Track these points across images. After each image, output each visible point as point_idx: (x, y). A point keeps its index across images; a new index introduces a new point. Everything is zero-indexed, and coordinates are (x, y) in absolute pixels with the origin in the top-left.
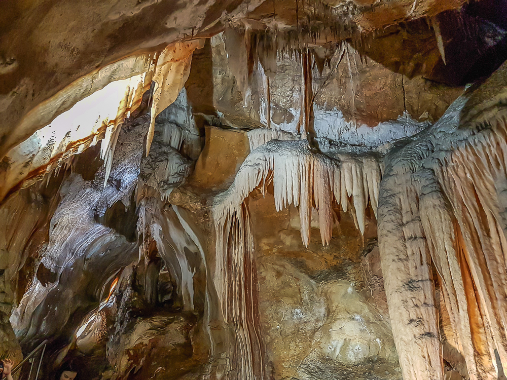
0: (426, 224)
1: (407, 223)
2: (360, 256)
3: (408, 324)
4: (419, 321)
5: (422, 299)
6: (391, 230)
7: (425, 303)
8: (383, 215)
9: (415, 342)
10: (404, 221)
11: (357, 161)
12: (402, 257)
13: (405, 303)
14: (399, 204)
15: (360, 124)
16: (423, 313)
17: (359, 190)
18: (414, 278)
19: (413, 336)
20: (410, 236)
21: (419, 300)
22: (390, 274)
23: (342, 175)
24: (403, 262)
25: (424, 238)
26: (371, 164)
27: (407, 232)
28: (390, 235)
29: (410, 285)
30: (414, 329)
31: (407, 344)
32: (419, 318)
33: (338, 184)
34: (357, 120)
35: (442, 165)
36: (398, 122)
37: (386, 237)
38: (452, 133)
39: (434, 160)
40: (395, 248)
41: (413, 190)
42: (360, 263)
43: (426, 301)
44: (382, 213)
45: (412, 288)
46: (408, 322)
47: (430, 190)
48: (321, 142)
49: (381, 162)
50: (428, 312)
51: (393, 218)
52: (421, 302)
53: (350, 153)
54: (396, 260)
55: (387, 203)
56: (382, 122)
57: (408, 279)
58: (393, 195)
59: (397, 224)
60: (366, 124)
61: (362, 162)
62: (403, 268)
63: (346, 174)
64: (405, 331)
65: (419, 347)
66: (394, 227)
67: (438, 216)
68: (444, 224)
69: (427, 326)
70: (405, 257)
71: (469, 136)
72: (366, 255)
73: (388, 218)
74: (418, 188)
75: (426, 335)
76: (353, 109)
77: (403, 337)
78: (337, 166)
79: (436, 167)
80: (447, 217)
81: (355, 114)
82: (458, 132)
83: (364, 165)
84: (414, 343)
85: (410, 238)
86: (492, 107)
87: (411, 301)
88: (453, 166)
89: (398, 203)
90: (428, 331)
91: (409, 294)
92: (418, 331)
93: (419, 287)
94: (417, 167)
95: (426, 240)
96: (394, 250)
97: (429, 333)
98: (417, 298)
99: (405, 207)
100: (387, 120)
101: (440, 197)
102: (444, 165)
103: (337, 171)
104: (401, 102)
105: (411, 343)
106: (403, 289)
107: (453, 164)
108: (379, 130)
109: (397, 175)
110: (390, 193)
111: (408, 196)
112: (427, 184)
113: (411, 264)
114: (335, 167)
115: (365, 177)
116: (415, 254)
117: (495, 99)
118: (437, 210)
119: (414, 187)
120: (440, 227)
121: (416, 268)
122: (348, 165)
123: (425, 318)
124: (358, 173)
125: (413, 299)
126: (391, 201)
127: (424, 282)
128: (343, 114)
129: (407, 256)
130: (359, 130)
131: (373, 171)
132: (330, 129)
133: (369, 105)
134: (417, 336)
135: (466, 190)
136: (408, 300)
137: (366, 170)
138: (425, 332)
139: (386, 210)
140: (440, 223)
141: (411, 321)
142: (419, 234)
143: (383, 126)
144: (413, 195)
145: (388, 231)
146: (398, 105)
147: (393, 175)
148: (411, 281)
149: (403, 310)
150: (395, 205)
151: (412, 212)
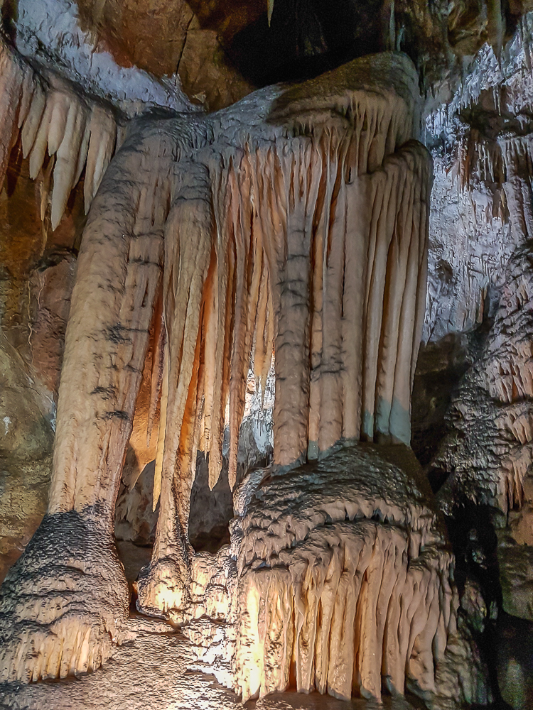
0: (171, 245)
1: (139, 236)
2: (30, 270)
3: (92, 393)
4: (110, 391)
5: (127, 358)
6: (111, 237)
7: (129, 366)
8: (104, 207)
9: (95, 423)
10: (137, 230)
11: (82, 102)
12: (116, 284)
13: (98, 359)
14: (136, 201)
15: (101, 47)
16: (121, 380)
17: (72, 152)
18: (124, 324)
19: (93, 413)
20: (137, 256)
21: (121, 359)
22: (86, 307)
23: (47, 112)
24: (115, 293)
25: (161, 267)
26: (105, 119)
27: (136, 249)
28: (107, 243)
29: (115, 333)
30: (99, 403)
31: (79, 424)
32: (112, 387)
33: (35, 121)
34: (99, 38)
35: (224, 167)
36: (162, 84)
37: (99, 245)
38: (254, 126)
39: (214, 154)
40: (110, 267)
41: (166, 188)
42: (25, 280)
43: (133, 363)
44: (103, 204)
45: (116, 337)
46: (93, 389)
47: (196, 195)
48: (22, 34)
49: (120, 125)
50: (130, 381)
51: (121, 218)
52: (124, 363)
53: (72, 82)
54: (105, 287)
55: (117, 190)
56: (139, 67)
57: (114, 321)
58: (132, 183)
59: (123, 229)
60: (113, 54)
61: (90, 109)
62: (112, 304)
63: (56, 114)
64: (83, 403)
65: (99, 431)
66: (117, 233)
67: (195, 239)
68: (200, 253)
69: (120, 401)
70: (119, 287)
71: (279, 137)
72: (44, 269)
73: (111, 214)
74: (176, 187)
75: (115, 414)
76: (99, 16)
77: (77, 413)
78: (44, 90)
79: (214, 165)
80: (208, 244)
81: (100, 24)
82: (263, 127)
83: (92, 116)
84: (91, 424)
85: (138, 260)
86: (323, 109)
87: (109, 357)
88: (239, 175)
89: (135, 198)
90: (120, 410)
91: (109, 346)
92: (103, 406)
93: (129, 339)
94: (183, 154)
95: (163, 271)
96: (107, 270)
97: (120, 412)
98: (120, 355)
99: (145, 209)
100: (146, 69)
101: (207, 211)
102: (227, 167)
103: (39, 98)
104: (175, 57)
105: (86, 424)
106: (101, 336)
107: (239, 171)
108: (130, 77)
109: (147, 154)
110: (127, 177)
111: (155, 194)
112: (193, 185)
113: (125, 301)
114: (39, 89)
115: (87, 135)
116: (138, 287)
117: (331, 100)
118: (198, 229)
119: (170, 183)
120: (193, 256)
121: (132, 309)
122: (65, 100)
123: (121, 388)
124: (79, 122)
125: (113, 356)
126: (126, 190)
127: (139, 334)
128: (80, 12)
129: (124, 287)
130: (97, 57)
131: (105, 134)
132: (46, 23)
133: (126, 27)
134: (101, 413)
135: (244, 216)
136: (104, 355)
137: (92, 126)
138: (115, 410)
139: (113, 201)
140: (195, 250)
141: (99, 389)
142: (154, 257)
143: (138, 75)
144: (164, 195)
145: (106, 236)
146: (171, 58)
147: (140, 151)
148: (118, 327)
149: (91, 369)
150: (129, 199)
151: (153, 221)
